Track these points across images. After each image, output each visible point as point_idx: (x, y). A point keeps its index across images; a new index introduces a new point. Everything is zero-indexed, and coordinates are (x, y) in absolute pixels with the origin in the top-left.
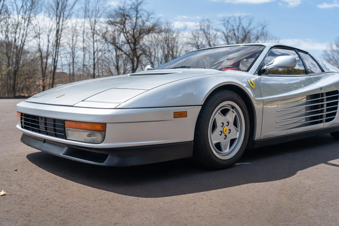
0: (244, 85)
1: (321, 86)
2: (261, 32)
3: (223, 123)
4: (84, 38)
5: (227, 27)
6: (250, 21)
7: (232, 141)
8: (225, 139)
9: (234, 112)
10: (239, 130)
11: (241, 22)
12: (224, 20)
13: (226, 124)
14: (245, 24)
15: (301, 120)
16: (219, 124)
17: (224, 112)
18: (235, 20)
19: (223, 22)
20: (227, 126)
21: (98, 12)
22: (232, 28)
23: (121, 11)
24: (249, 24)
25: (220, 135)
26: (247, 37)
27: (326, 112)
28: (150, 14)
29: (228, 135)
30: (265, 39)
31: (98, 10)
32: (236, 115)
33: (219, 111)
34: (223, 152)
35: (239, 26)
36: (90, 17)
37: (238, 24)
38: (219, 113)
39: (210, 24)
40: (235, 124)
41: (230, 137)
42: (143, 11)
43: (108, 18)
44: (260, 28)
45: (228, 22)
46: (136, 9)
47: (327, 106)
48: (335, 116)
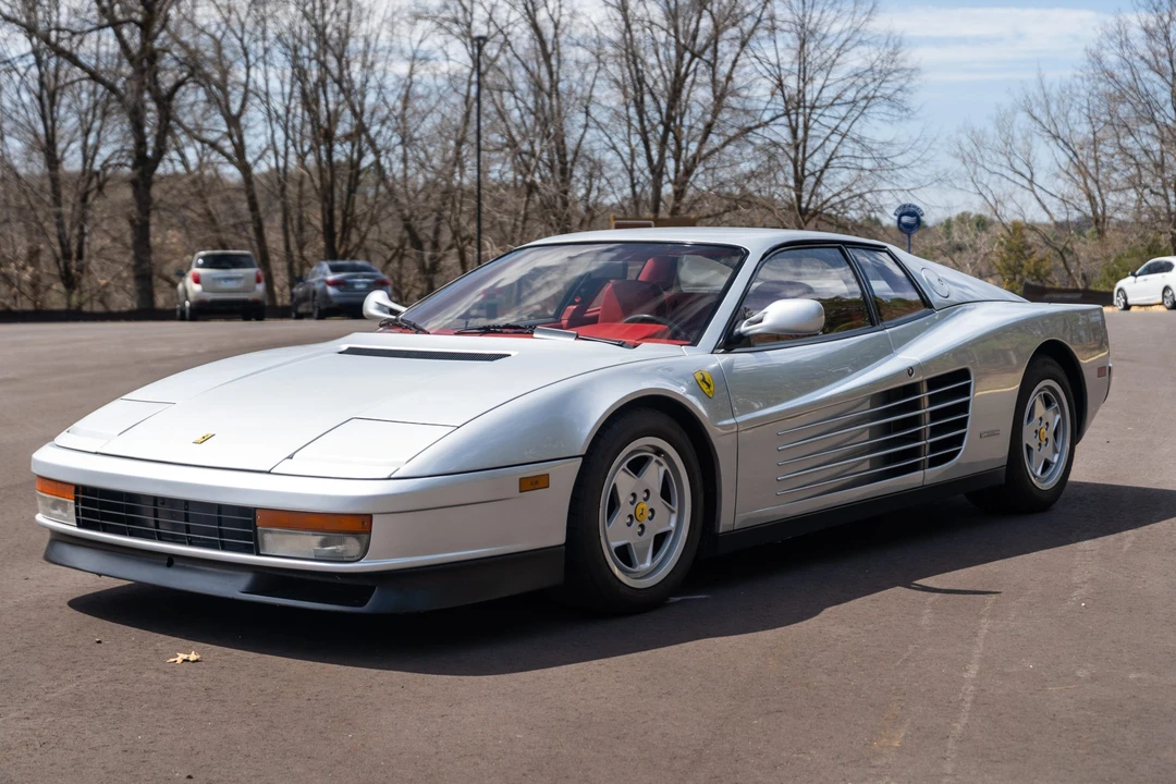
0: (681, 390)
1: (910, 364)
3: (634, 495)
7: (660, 539)
8: (640, 534)
9: (661, 464)
10: (676, 508)
13: (641, 496)
15: (850, 469)
16: (624, 497)
17: (637, 466)
20: (646, 499)
25: (629, 525)
27: (931, 437)
29: (646, 522)
32: (666, 471)
33: (624, 466)
34: (637, 569)
38: (624, 470)
40: (666, 494)
41: (654, 528)
47: (932, 420)
48: (961, 444)
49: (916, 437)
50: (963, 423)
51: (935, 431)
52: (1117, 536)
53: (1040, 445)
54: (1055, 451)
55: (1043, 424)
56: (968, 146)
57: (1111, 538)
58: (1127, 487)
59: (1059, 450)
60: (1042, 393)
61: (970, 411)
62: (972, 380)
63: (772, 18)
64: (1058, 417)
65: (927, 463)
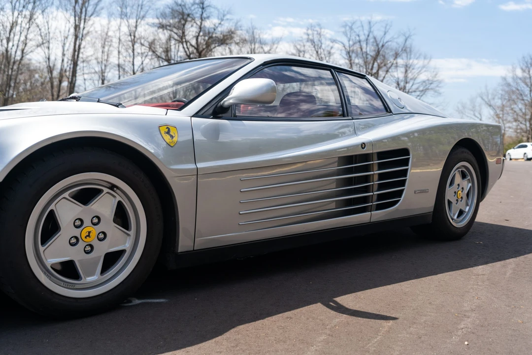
2: (402, 46)
3: (80, 220)
4: (120, 49)
5: (349, 36)
6: (386, 27)
8: (88, 252)
9: (113, 196)
10: (131, 233)
11: (372, 29)
12: (345, 26)
13: (90, 221)
14: (378, 33)
16: (66, 221)
18: (362, 26)
19: (343, 30)
20: (95, 224)
21: (141, 8)
22: (357, 38)
23: (177, 8)
24: (384, 33)
25: (74, 245)
26: (381, 52)
27: (378, 190)
28: (226, 13)
29: (95, 243)
30: (409, 56)
31: (142, 5)
32: (119, 202)
35: (368, 36)
36: (128, 17)
37: (367, 33)
39: (323, 30)
41: (102, 249)
42: (212, 7)
43: (158, 18)
44: (401, 40)
45: (351, 28)
46: (201, 5)
47: (380, 179)
48: (400, 197)
49: (366, 189)
50: (403, 183)
51: (381, 187)
52: (502, 263)
53: (457, 200)
54: (467, 205)
55: (460, 188)
56: (461, 108)
57: (498, 264)
58: (510, 227)
59: (470, 204)
60: (460, 170)
61: (408, 176)
62: (411, 156)
63: (397, 63)
64: (470, 185)
65: (374, 208)
